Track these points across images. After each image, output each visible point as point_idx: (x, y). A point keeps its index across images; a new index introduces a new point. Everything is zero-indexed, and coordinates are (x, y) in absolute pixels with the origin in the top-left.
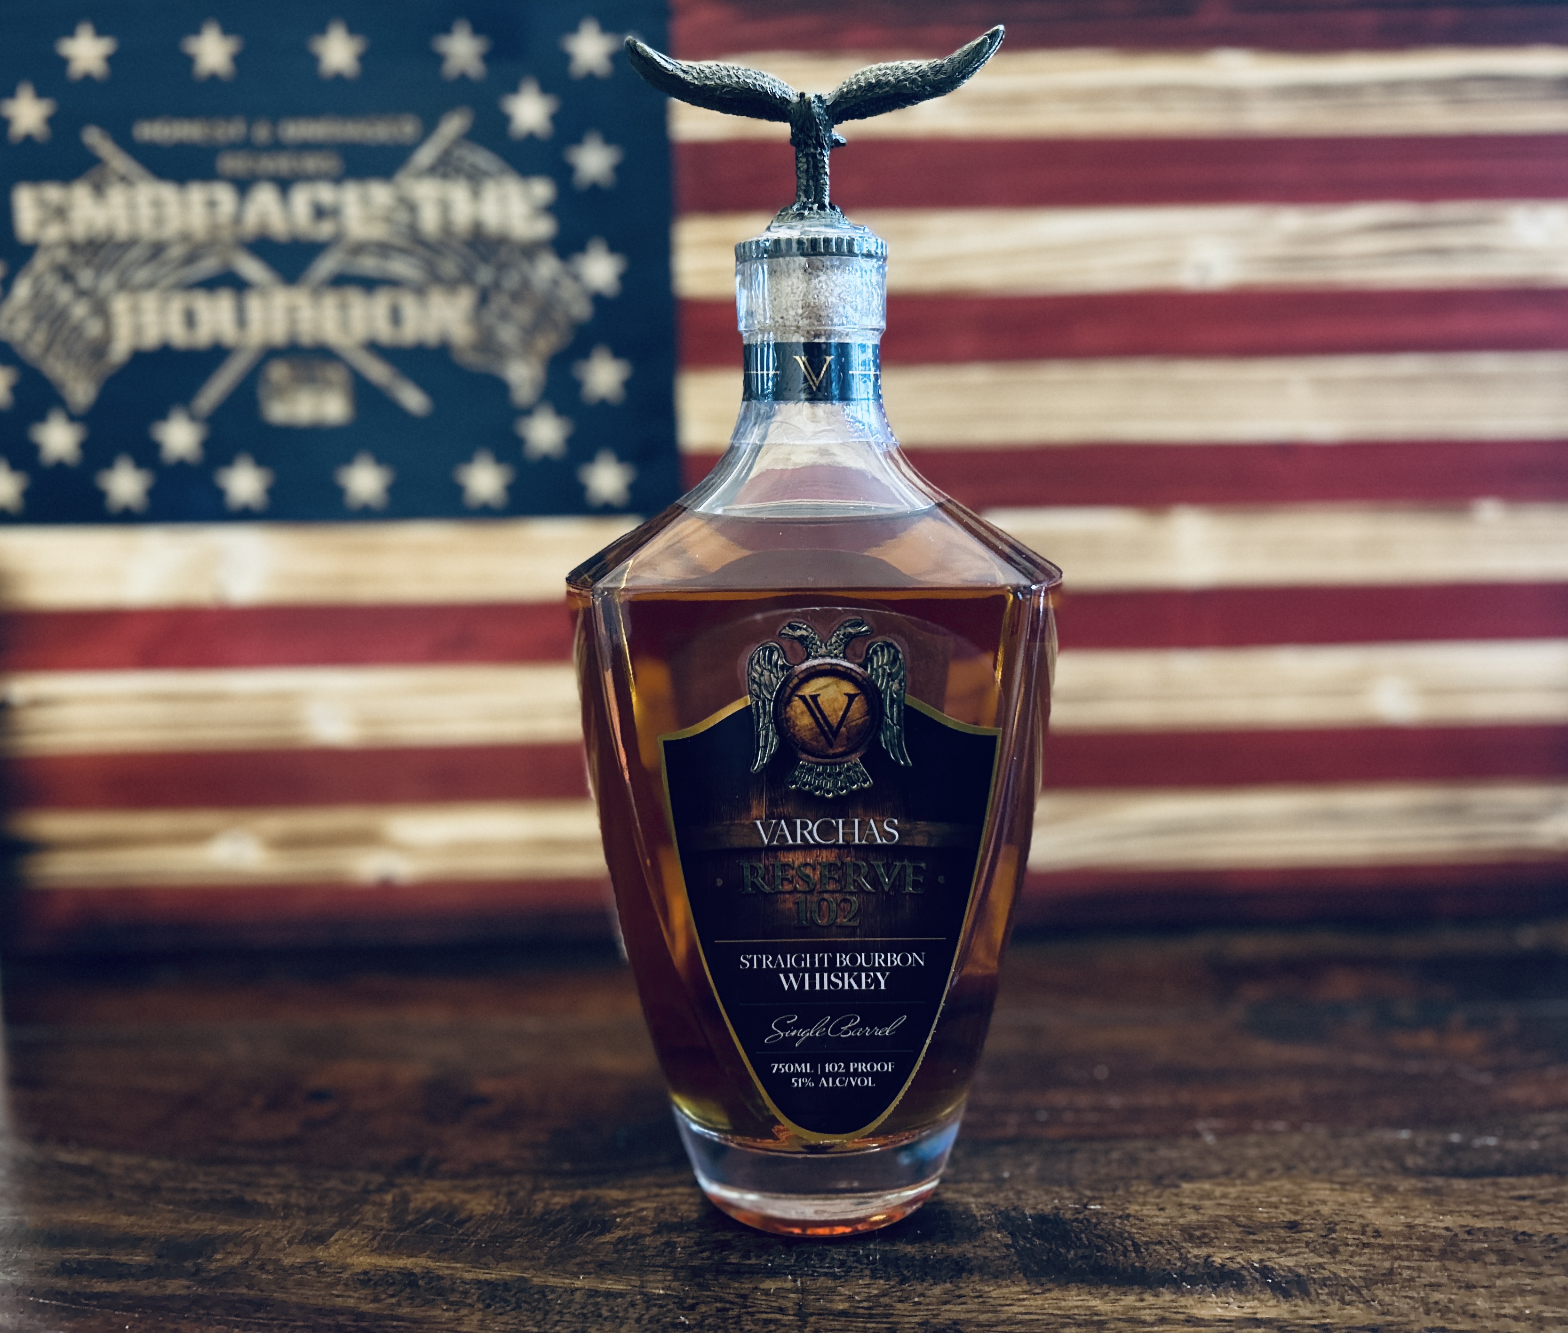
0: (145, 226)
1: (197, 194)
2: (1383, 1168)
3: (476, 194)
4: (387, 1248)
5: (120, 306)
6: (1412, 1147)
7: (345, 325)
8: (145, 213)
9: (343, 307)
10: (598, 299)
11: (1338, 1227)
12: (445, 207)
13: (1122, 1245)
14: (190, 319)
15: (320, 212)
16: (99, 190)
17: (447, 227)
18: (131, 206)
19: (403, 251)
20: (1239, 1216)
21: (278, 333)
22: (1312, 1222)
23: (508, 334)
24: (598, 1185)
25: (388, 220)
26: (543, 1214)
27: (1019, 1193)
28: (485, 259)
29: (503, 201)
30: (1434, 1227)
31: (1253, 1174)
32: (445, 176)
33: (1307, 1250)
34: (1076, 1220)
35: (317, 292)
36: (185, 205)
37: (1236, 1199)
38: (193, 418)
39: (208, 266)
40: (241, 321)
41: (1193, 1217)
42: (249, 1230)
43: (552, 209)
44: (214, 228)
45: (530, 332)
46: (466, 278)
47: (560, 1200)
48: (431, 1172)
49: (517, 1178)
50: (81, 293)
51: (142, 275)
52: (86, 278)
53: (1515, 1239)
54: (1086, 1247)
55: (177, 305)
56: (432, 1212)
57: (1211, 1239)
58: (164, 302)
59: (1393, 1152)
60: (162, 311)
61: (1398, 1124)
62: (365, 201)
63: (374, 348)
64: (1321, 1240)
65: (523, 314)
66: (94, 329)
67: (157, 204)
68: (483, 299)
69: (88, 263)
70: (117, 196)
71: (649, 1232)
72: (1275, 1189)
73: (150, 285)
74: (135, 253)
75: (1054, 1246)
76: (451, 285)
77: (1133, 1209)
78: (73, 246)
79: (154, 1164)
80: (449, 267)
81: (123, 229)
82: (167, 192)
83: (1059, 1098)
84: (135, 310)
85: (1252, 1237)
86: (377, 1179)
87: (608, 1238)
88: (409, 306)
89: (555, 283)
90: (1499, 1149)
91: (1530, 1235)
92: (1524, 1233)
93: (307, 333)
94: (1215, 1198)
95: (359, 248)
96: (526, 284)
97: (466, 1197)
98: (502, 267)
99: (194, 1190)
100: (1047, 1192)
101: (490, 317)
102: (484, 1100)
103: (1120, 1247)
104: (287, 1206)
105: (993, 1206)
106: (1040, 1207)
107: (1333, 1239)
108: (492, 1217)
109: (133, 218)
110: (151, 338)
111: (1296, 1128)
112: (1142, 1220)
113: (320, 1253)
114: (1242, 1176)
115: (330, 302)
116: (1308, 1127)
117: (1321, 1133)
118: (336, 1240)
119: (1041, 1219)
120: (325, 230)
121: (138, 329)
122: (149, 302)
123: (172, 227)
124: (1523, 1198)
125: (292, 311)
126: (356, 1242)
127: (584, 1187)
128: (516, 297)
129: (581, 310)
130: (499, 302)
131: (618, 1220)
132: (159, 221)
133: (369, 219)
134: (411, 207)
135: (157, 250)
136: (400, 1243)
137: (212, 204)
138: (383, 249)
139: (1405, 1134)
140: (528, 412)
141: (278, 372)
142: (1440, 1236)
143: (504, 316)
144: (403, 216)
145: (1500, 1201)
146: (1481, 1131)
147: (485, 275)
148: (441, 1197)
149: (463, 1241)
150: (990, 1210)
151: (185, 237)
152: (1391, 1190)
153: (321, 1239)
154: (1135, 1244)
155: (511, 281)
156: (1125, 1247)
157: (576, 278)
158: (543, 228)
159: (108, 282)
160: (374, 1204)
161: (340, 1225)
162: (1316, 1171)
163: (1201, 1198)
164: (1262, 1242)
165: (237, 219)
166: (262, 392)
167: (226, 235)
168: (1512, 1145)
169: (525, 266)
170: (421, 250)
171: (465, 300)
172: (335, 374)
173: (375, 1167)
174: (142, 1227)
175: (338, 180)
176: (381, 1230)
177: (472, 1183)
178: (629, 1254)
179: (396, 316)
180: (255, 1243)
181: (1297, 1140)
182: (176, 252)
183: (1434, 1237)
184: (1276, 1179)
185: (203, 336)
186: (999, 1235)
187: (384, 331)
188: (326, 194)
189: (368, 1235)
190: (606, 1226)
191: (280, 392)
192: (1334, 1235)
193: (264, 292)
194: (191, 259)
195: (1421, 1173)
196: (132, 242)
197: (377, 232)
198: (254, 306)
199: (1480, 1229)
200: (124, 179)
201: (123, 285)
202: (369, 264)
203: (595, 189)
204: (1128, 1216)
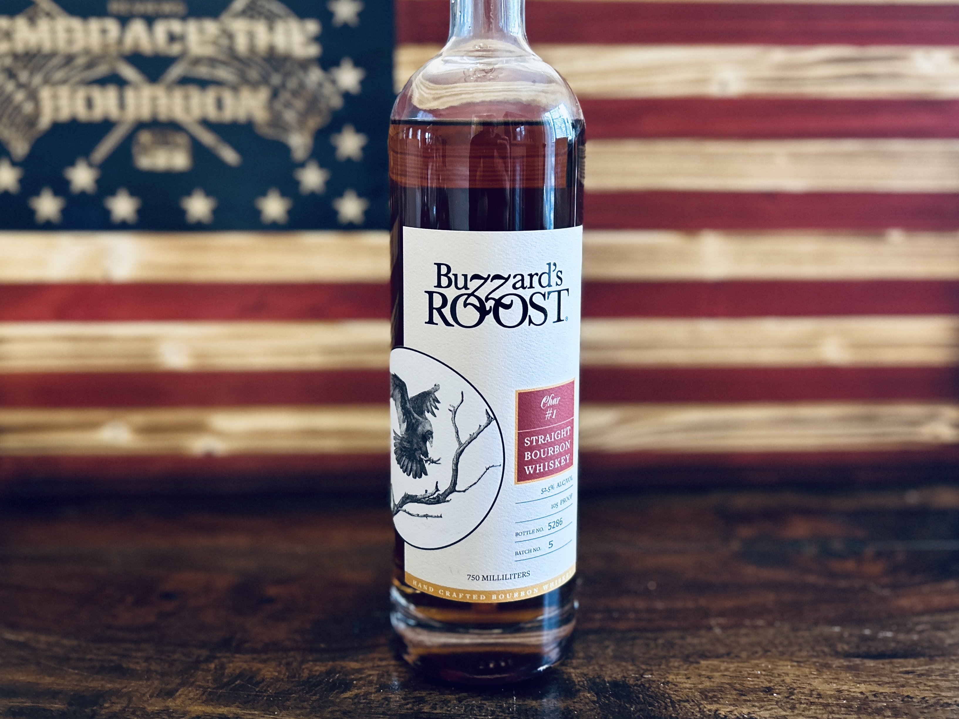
0: (62, 44)
1: (94, 25)
2: (823, 652)
3: (271, 28)
4: (212, 700)
5: (45, 94)
6: (840, 638)
7: (187, 109)
8: (62, 37)
9: (187, 98)
10: (347, 96)
11: (795, 691)
12: (251, 35)
13: (664, 702)
14: (89, 103)
15: (172, 38)
16: (32, 21)
17: (252, 49)
18: (53, 32)
19: (224, 63)
20: (735, 683)
21: (145, 113)
22: (780, 687)
23: (290, 116)
24: (343, 658)
25: (215, 43)
26: (308, 678)
27: (601, 666)
28: (276, 70)
29: (288, 33)
30: (854, 692)
31: (744, 655)
32: (252, 17)
33: (777, 706)
34: (636, 685)
35: (170, 88)
36: (87, 32)
37: (733, 672)
38: (91, 165)
39: (102, 70)
40: (122, 105)
41: (707, 684)
42: (126, 687)
43: (318, 39)
44: (105, 46)
45: (303, 116)
46: (265, 80)
47: (320, 668)
48: (239, 650)
49: (292, 653)
50: (20, 86)
51: (59, 75)
52: (23, 76)
53: (903, 700)
54: (642, 704)
55: (81, 94)
56: (240, 676)
57: (719, 698)
58: (73, 92)
59: (828, 641)
60: (72, 97)
61: (833, 623)
62: (201, 31)
63: (205, 123)
64: (785, 700)
65: (299, 104)
66: (28, 108)
67: (69, 31)
68: (275, 94)
69: (25, 67)
70: (44, 25)
71: (374, 691)
72: (757, 665)
73: (64, 82)
74: (55, 61)
75: (622, 703)
76: (254, 85)
77: (671, 678)
78: (16, 56)
79: (65, 642)
80: (253, 74)
81: (47, 46)
82: (76, 23)
83: (626, 602)
84: (55, 97)
85: (744, 697)
86: (205, 653)
87: (348, 694)
88: (228, 97)
89: (320, 85)
90: (894, 639)
91: (912, 698)
92: (908, 696)
93: (163, 115)
94: (721, 671)
95: (197, 61)
96: (302, 86)
97: (261, 666)
98: (287, 75)
99: (91, 660)
100: (619, 666)
101: (278, 105)
102: (271, 600)
103: (663, 704)
104: (149, 671)
105: (585, 675)
106: (614, 676)
107: (792, 699)
108: (277, 680)
109: (54, 39)
110: (64, 115)
111: (770, 624)
112: (676, 686)
113: (170, 703)
114: (737, 656)
115: (178, 95)
116: (778, 624)
117: (786, 628)
118: (180, 695)
119: (615, 684)
120: (176, 49)
121: (56, 109)
122: (64, 92)
123: (78, 46)
124: (908, 672)
125: (154, 99)
126: (192, 696)
127: (334, 660)
128: (295, 93)
129: (337, 102)
130: (285, 96)
131: (355, 682)
132: (70, 42)
133: (203, 43)
134: (230, 36)
135: (69, 59)
136: (220, 696)
137: (104, 32)
138: (212, 62)
139: (837, 629)
140: (302, 165)
141: (145, 137)
142: (857, 698)
143: (288, 105)
144: (225, 42)
145: (894, 675)
146: (884, 628)
147: (276, 79)
148: (245, 666)
149: (259, 696)
150: (583, 678)
151: (87, 51)
152: (828, 666)
153: (170, 694)
154: (672, 702)
155: (292, 83)
156: (666, 704)
157: (334, 82)
158: (313, 50)
159: (37, 79)
160: (203, 670)
161: (182, 684)
162: (782, 653)
163: (713, 670)
164: (749, 701)
165: (120, 41)
166: (135, 150)
167: (113, 50)
168: (902, 637)
169: (301, 74)
170: (236, 64)
171: (263, 94)
172: (181, 139)
173: (203, 645)
174: (59, 685)
175: (184, 18)
176: (208, 688)
177: (264, 657)
178: (362, 706)
179: (219, 104)
180: (129, 696)
181: (771, 632)
182: (81, 61)
183: (854, 698)
184: (759, 658)
185: (98, 114)
186: (589, 695)
187: (212, 113)
188: (176, 26)
189: (200, 691)
190: (347, 686)
191: (145, 150)
192: (793, 697)
193: (136, 88)
194: (90, 65)
195: (847, 655)
196: (53, 54)
197: (208, 51)
198: (130, 95)
199: (882, 693)
200: (48, 15)
201: (47, 81)
202: (203, 71)
203: (346, 26)
204: (668, 682)
